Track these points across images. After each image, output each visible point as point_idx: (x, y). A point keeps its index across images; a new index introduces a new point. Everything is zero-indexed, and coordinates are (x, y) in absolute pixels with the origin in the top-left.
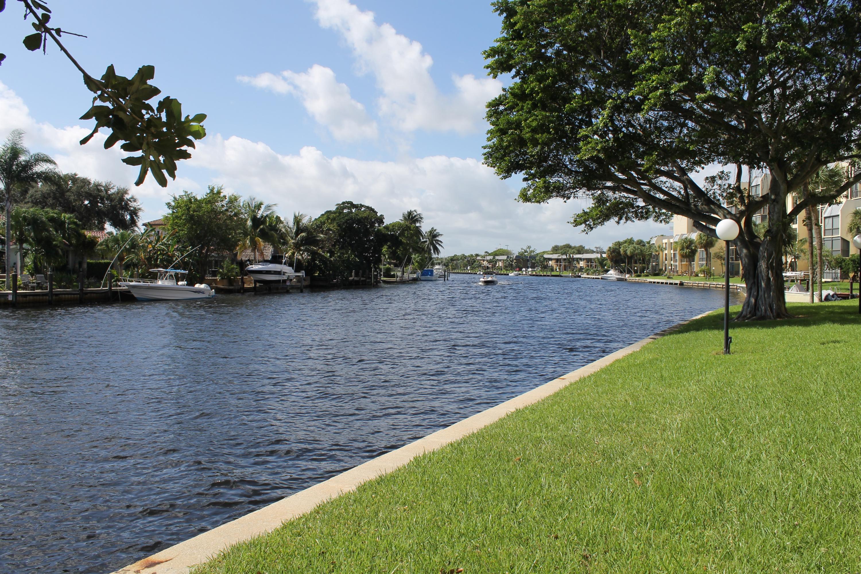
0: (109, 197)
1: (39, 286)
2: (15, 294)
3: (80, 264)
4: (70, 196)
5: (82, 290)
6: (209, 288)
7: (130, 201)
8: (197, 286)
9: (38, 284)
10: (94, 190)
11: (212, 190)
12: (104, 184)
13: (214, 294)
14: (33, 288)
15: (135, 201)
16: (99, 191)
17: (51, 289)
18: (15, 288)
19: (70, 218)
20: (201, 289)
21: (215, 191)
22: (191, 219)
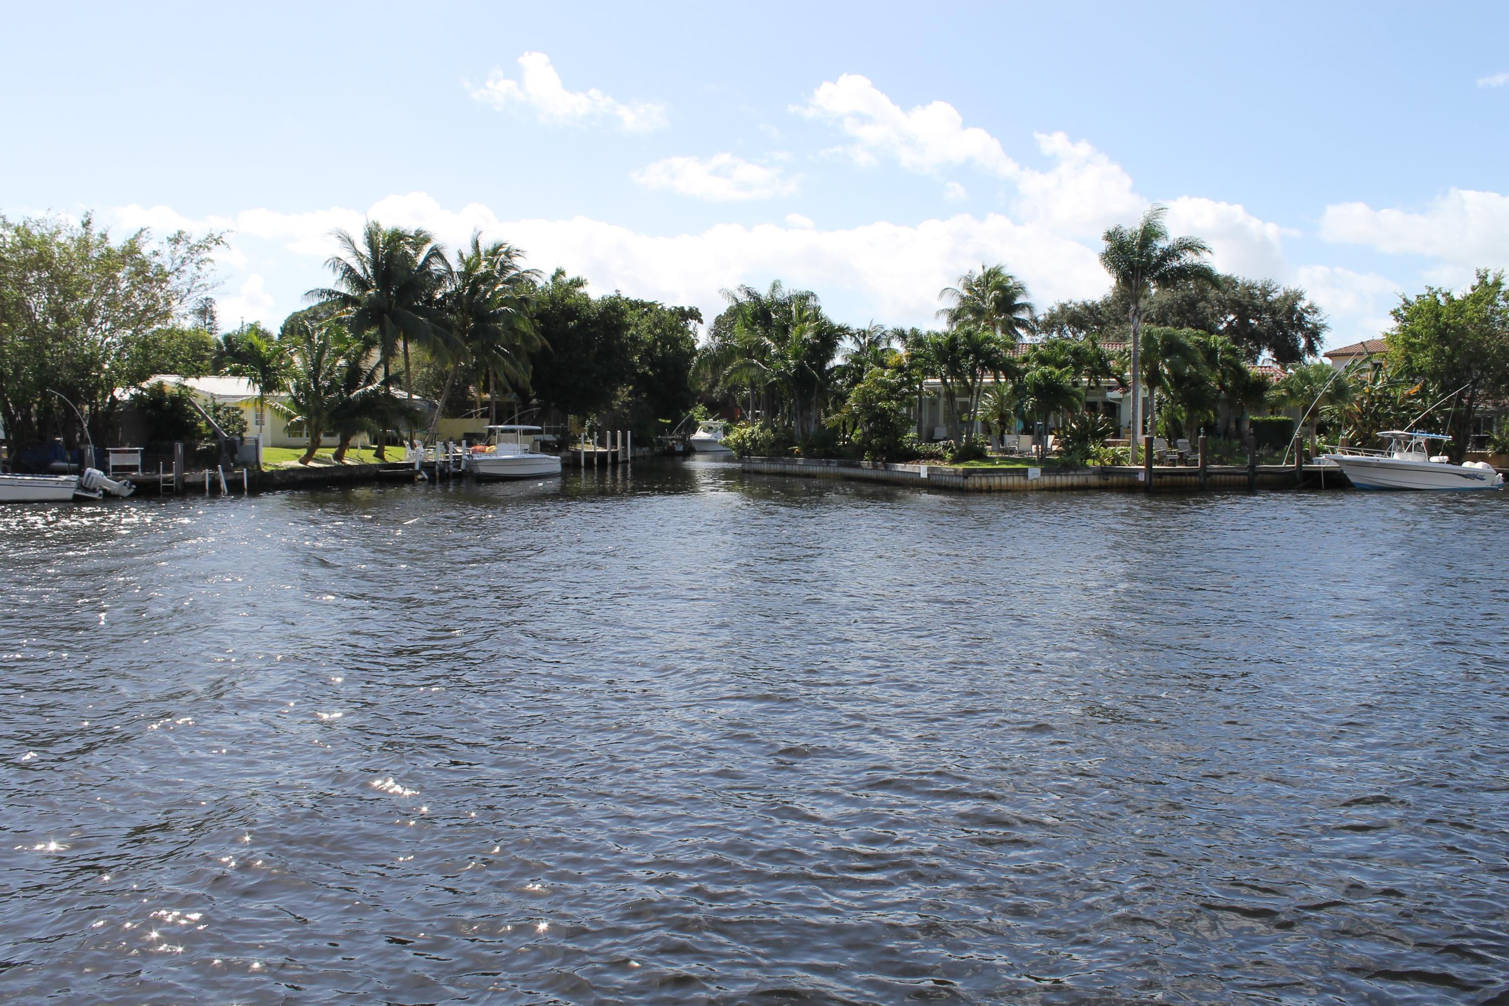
0: (1271, 308)
1: (1182, 459)
2: (1149, 471)
3: (1238, 422)
4: (1205, 308)
5: (1252, 467)
6: (1492, 470)
7: (1308, 312)
8: (1467, 464)
9: (1181, 454)
10: (1244, 295)
11: (1483, 278)
12: (1259, 285)
13: (1501, 482)
14: (1173, 462)
15: (1315, 312)
16: (1252, 296)
17: (1204, 464)
18: (1149, 461)
19: (1224, 342)
20: (1478, 470)
21: (1490, 280)
22: (1442, 335)
